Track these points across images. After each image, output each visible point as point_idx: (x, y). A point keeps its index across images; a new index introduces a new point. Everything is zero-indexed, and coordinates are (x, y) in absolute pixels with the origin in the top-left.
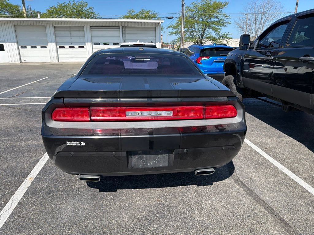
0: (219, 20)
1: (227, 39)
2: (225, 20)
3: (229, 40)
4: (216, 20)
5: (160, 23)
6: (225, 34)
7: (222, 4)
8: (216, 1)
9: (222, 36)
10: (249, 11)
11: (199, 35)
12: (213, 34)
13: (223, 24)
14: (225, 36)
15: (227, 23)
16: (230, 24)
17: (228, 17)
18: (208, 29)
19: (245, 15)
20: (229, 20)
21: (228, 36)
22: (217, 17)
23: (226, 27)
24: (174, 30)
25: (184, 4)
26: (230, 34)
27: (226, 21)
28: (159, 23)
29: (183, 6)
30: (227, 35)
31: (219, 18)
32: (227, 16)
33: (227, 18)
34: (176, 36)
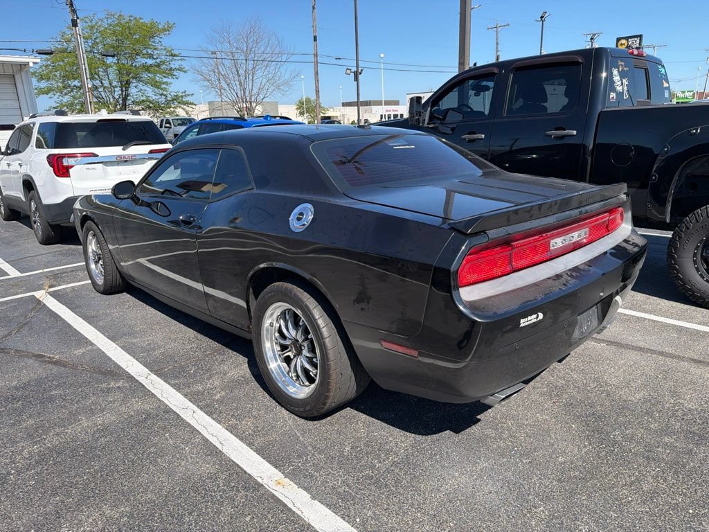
0: (156, 62)
1: (185, 107)
2: (173, 62)
3: (188, 109)
4: (150, 62)
5: (31, 65)
6: (180, 94)
7: (160, 27)
8: (141, 18)
9: (173, 100)
10: (219, 46)
11: (117, 97)
12: (150, 93)
13: (170, 73)
14: (179, 100)
15: (179, 70)
16: (185, 72)
17: (180, 58)
18: (134, 83)
19: (212, 53)
20: (180, 63)
21: (187, 99)
22: (151, 56)
23: (177, 78)
24: (43, 84)
25: (78, 21)
26: (188, 95)
27: (175, 64)
28: (26, 64)
29: (75, 24)
30: (182, 97)
31: (157, 58)
32: (175, 55)
33: (175, 58)
34: (50, 98)
